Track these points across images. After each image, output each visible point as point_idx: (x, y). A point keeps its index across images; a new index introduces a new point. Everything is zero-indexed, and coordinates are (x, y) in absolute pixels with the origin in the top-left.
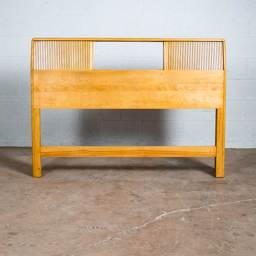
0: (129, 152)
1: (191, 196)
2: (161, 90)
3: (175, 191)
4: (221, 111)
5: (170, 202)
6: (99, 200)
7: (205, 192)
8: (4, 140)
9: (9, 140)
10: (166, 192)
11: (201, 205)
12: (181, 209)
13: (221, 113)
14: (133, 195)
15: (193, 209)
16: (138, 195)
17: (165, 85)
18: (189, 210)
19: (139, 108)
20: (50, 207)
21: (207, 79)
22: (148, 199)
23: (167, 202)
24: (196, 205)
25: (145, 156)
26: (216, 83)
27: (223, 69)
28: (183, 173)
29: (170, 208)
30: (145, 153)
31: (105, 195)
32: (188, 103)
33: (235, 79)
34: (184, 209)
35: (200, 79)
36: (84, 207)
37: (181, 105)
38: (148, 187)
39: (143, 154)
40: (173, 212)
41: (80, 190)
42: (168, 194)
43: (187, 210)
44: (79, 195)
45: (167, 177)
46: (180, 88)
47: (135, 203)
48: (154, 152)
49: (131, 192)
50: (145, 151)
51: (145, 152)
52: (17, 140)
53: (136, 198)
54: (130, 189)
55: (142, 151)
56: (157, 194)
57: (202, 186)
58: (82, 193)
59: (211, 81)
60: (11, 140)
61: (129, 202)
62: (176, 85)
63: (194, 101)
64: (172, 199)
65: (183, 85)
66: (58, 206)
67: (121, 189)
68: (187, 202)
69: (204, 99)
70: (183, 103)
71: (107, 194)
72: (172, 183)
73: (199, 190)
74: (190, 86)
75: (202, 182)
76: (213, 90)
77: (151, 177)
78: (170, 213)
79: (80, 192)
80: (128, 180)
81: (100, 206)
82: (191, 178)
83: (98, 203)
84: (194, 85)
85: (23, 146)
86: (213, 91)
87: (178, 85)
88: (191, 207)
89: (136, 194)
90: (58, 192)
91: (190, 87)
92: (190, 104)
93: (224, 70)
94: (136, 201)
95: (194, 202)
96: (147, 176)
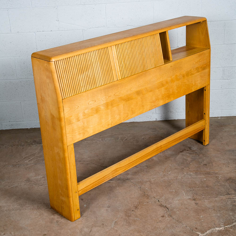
1: (221, 204)
3: (203, 197)
5: (201, 216)
6: (129, 216)
7: (234, 196)
8: (8, 123)
9: (13, 123)
10: (194, 200)
11: (234, 219)
12: (214, 228)
14: (161, 206)
15: (226, 227)
16: (168, 206)
18: (223, 228)
20: (83, 233)
22: (178, 212)
23: (198, 217)
24: (229, 220)
28: (206, 165)
29: (203, 226)
31: (134, 207)
34: (218, 228)
36: (117, 231)
38: (174, 191)
40: (207, 232)
41: (107, 202)
42: (197, 202)
43: (221, 228)
44: (107, 210)
45: (191, 171)
47: (167, 219)
49: (159, 201)
52: (22, 122)
53: (166, 210)
54: (157, 196)
56: (185, 202)
57: (230, 185)
58: (110, 207)
60: (15, 122)
61: (160, 219)
64: (203, 210)
66: (90, 230)
67: (148, 197)
68: (219, 215)
71: (135, 206)
72: (197, 182)
73: (228, 194)
75: (229, 179)
77: (174, 173)
78: (204, 234)
79: (108, 205)
80: (152, 180)
81: (132, 227)
82: (216, 172)
83: (129, 222)
85: (29, 128)
88: (225, 224)
89: (164, 205)
90: (85, 205)
94: (166, 216)
95: (226, 214)
96: (170, 173)
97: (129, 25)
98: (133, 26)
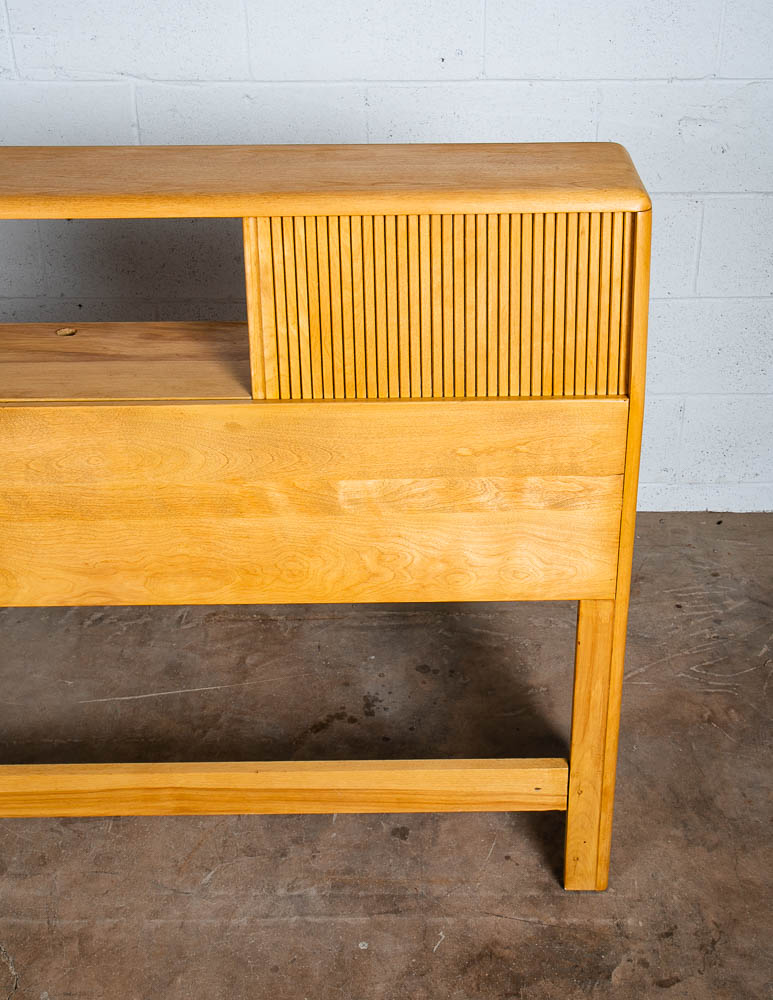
0: (95, 795)
2: (239, 513)
4: (598, 613)
13: (598, 619)
17: (258, 484)
19: (119, 601)
21: (524, 448)
25: (183, 809)
26: (577, 474)
27: (622, 392)
30: (180, 798)
32: (405, 573)
33: (753, 192)
35: (476, 454)
37: (365, 586)
39: (171, 805)
45: (314, 877)
46: (352, 502)
48: (230, 793)
50: (177, 793)
51: (180, 793)
55: (168, 792)
59: (546, 460)
62: (330, 488)
63: (441, 567)
65: (370, 483)
69: (499, 554)
70: (376, 575)
74: (414, 491)
76: (557, 505)
77: (226, 883)
84: (439, 483)
86: (556, 513)
87: (343, 483)
91: (413, 496)
92: (414, 581)
93: (627, 395)
96: (209, 876)
97: (131, 75)
98: (149, 79)
